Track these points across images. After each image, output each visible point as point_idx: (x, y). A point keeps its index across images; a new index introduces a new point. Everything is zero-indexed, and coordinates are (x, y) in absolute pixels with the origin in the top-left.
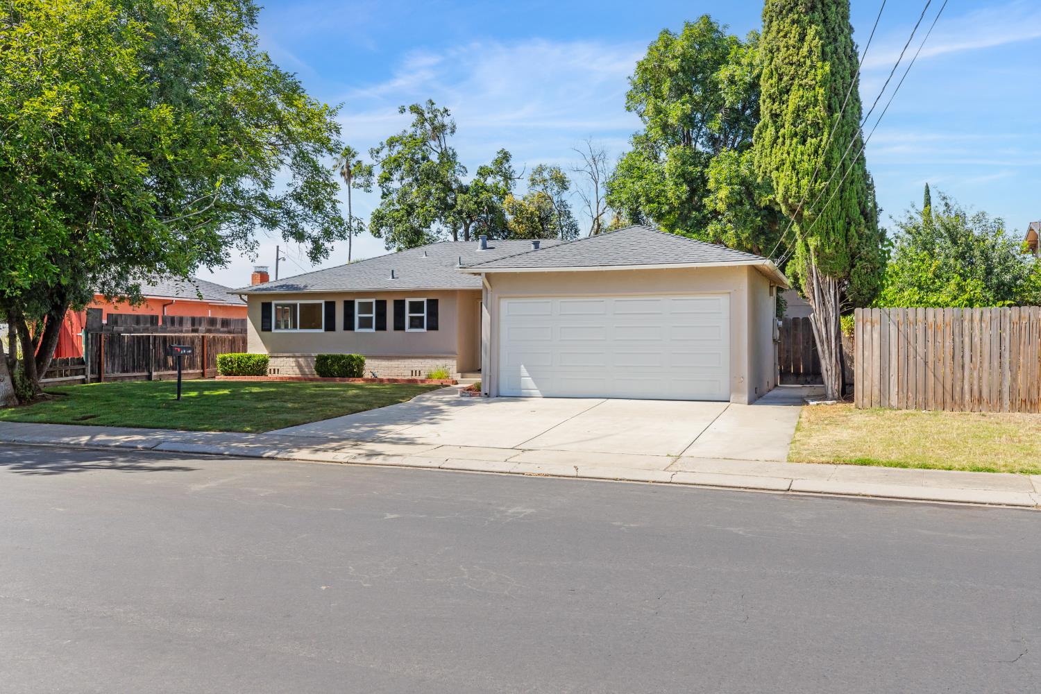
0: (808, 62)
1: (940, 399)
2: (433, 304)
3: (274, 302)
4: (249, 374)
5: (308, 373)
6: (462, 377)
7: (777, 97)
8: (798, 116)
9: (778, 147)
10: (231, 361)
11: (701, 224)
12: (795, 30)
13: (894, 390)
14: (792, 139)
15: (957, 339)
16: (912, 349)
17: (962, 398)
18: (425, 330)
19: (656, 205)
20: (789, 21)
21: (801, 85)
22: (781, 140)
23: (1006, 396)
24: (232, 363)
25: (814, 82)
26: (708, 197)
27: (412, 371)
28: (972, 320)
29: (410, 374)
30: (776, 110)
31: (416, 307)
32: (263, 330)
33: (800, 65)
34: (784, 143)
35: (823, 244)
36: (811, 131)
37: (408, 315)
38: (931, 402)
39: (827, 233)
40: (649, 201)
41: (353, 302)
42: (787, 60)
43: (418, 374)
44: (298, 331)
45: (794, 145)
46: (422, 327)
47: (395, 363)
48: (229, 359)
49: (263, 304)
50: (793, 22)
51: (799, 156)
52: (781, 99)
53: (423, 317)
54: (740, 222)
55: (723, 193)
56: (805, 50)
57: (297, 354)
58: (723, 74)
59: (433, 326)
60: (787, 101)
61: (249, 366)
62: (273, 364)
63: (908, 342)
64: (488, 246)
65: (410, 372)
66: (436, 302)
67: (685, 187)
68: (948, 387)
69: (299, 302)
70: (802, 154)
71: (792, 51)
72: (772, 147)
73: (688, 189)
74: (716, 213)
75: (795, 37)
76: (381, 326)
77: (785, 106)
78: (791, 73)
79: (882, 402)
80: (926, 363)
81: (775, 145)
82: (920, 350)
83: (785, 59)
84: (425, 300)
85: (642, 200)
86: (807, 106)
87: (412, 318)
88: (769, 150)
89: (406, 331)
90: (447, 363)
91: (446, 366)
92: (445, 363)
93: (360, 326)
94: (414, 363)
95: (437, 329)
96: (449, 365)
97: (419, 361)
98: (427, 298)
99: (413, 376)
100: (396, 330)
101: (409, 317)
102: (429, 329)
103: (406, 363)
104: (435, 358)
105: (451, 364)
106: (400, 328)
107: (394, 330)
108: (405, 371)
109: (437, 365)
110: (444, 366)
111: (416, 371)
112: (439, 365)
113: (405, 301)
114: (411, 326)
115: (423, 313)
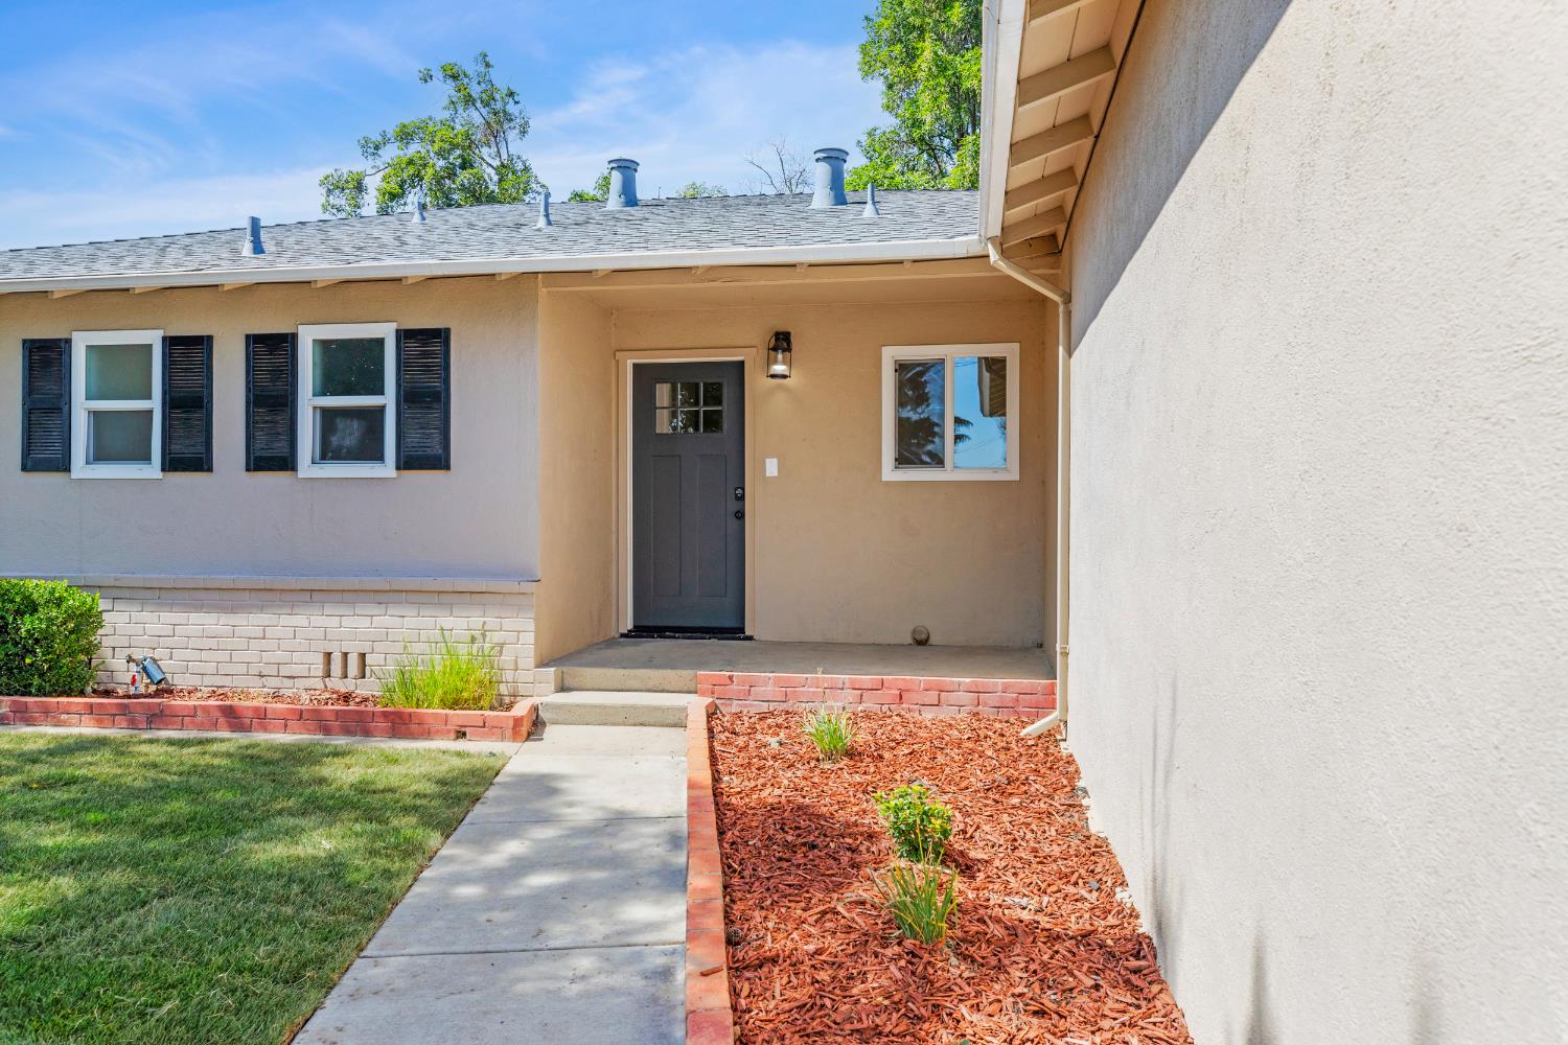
2: (425, 352)
6: (562, 688)
18: (387, 469)
27: (329, 658)
29: (319, 670)
31: (348, 365)
37: (309, 402)
43: (353, 669)
46: (377, 456)
47: (249, 623)
53: (381, 410)
59: (426, 449)
65: (320, 659)
66: (438, 339)
76: (188, 448)
84: (386, 331)
87: (329, 417)
89: (301, 474)
90: (491, 622)
91: (484, 636)
92: (482, 623)
93: (101, 453)
94: (335, 621)
95: (441, 462)
96: (501, 630)
97: (359, 613)
98: (398, 325)
99: (329, 676)
100: (255, 470)
101: (318, 411)
102: (406, 462)
103: (299, 620)
104: (435, 598)
105: (508, 623)
106: (271, 458)
107: (248, 470)
108: (296, 657)
109: (442, 629)
110: (477, 634)
111: (345, 655)
112: (451, 630)
113: (294, 336)
114: (326, 453)
115: (381, 392)
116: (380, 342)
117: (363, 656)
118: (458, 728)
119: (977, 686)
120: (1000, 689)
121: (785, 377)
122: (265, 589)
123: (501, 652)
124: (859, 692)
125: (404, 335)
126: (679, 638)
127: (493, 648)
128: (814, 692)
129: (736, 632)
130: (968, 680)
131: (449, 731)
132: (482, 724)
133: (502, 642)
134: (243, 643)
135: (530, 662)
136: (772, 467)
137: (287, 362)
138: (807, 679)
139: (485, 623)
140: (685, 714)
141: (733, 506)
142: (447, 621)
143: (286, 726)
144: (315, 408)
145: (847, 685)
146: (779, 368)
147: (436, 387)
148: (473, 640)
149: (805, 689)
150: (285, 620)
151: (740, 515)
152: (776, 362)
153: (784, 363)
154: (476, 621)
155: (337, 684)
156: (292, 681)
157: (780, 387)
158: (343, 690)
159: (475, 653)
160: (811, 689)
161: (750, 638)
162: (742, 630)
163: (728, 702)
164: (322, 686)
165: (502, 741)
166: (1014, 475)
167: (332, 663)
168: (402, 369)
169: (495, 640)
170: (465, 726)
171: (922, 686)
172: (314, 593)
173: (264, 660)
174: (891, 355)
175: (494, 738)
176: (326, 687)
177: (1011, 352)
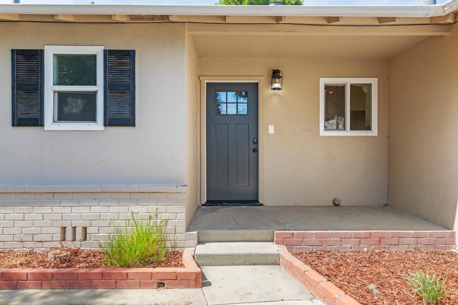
2: (121, 62)
6: (199, 242)
18: (98, 126)
29: (58, 237)
37: (51, 88)
43: (79, 236)
46: (93, 118)
47: (15, 212)
53: (95, 94)
59: (121, 115)
65: (59, 230)
84: (98, 51)
87: (62, 98)
89: (46, 128)
90: (161, 208)
91: (157, 216)
92: (156, 209)
94: (68, 210)
95: (130, 122)
96: (166, 212)
97: (83, 205)
98: (105, 47)
99: (64, 240)
100: (18, 125)
101: (56, 94)
102: (109, 122)
103: (47, 210)
104: (128, 196)
105: (170, 209)
106: (29, 119)
107: (13, 125)
108: (44, 230)
109: (132, 213)
110: (153, 215)
111: (74, 228)
112: (138, 213)
113: (42, 51)
114: (62, 117)
115: (95, 84)
116: (94, 57)
117: (85, 229)
118: (160, 281)
119: (417, 235)
120: (428, 236)
121: (279, 89)
122: (24, 193)
123: (167, 224)
124: (359, 239)
125: (108, 53)
126: (229, 206)
127: (161, 222)
128: (336, 240)
129: (255, 202)
130: (412, 232)
131: (154, 283)
132: (175, 278)
133: (167, 219)
134: (11, 224)
135: (184, 228)
136: (271, 129)
137: (38, 66)
138: (332, 233)
139: (157, 209)
140: (278, 258)
141: (253, 147)
142: (135, 208)
143: (42, 284)
144: (54, 92)
145: (352, 236)
146: (277, 85)
147: (126, 82)
148: (150, 218)
149: (331, 239)
150: (37, 210)
151: (256, 151)
152: (275, 82)
153: (279, 83)
154: (152, 208)
155: (69, 244)
156: (42, 243)
157: (275, 94)
158: (73, 248)
159: (151, 225)
160: (334, 239)
161: (262, 205)
162: (257, 201)
163: (291, 247)
164: (60, 246)
165: (188, 288)
166: (375, 134)
167: (66, 233)
168: (108, 71)
169: (163, 218)
170: (164, 280)
171: (390, 235)
172: (55, 194)
173: (23, 233)
174: (323, 82)
175: (183, 286)
176: (63, 246)
177: (374, 82)
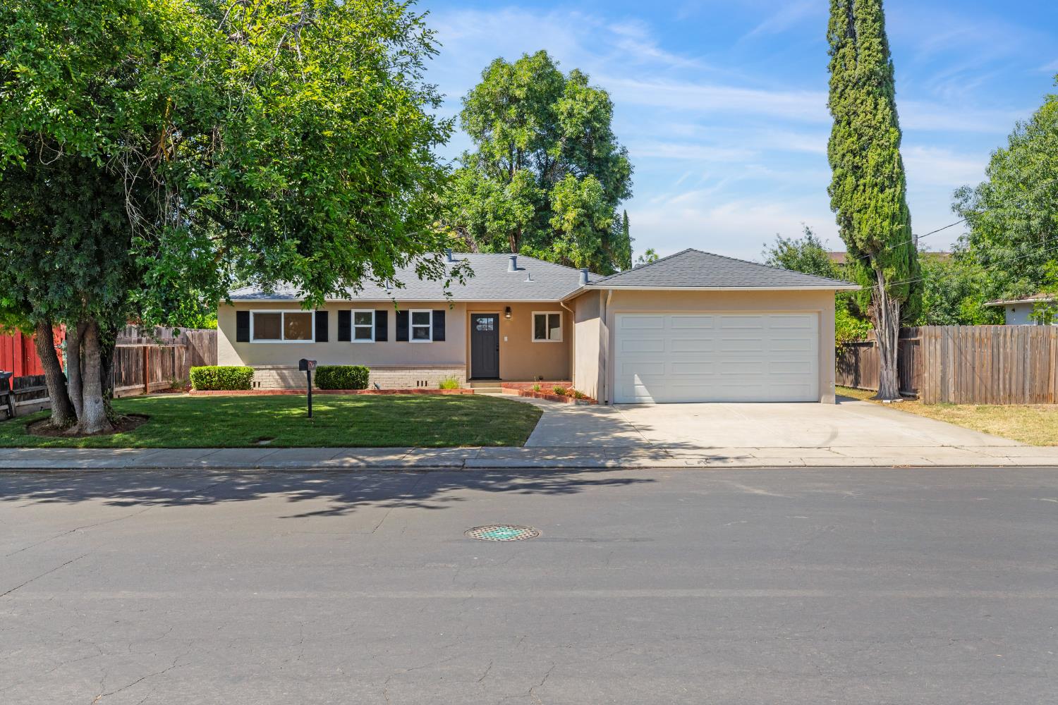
0: (883, 127)
1: (983, 396)
2: (440, 316)
3: (252, 312)
4: (232, 388)
5: (294, 385)
7: (857, 152)
8: (878, 170)
9: (859, 193)
10: (209, 374)
11: (546, 242)
12: (870, 100)
13: (952, 390)
14: (873, 189)
15: (995, 350)
16: (964, 358)
17: (999, 395)
18: (430, 341)
19: (504, 222)
20: (865, 91)
21: (878, 145)
22: (861, 188)
23: (1027, 393)
24: (211, 376)
25: (888, 144)
26: (553, 217)
27: (418, 382)
28: (1005, 336)
29: (416, 385)
30: (857, 163)
31: (421, 318)
32: (239, 340)
33: (877, 129)
34: (864, 191)
35: (897, 274)
36: (887, 183)
37: (411, 326)
38: (977, 398)
39: (901, 266)
40: (496, 218)
41: (349, 312)
42: (866, 124)
43: (424, 384)
44: (283, 341)
45: (875, 193)
46: (428, 338)
47: (398, 374)
48: (207, 372)
49: (238, 313)
50: (869, 93)
51: (880, 203)
52: (861, 154)
53: (428, 328)
54: (585, 242)
55: (571, 215)
56: (879, 116)
57: (281, 366)
58: (563, 106)
59: (440, 337)
60: (866, 157)
61: (233, 380)
62: (257, 376)
63: (961, 353)
64: (453, 258)
65: (415, 383)
66: (442, 313)
67: (532, 207)
68: (989, 387)
69: (283, 311)
70: (883, 201)
71: (869, 116)
72: (853, 193)
73: (534, 208)
74: (560, 233)
75: (871, 105)
76: (382, 336)
77: (865, 160)
78: (870, 134)
79: (943, 399)
80: (973, 368)
81: (856, 192)
82: (969, 358)
83: (864, 122)
85: (490, 216)
86: (884, 162)
87: (415, 329)
88: (850, 195)
89: (410, 342)
92: (453, 373)
93: (357, 337)
94: (419, 374)
95: (443, 339)
96: (457, 375)
97: (425, 372)
98: (433, 309)
99: (419, 386)
100: (398, 341)
102: (435, 340)
103: (411, 374)
104: (443, 369)
105: (459, 373)
106: (402, 338)
108: (411, 381)
109: (445, 375)
110: (452, 376)
111: (422, 381)
112: (447, 375)
113: (408, 312)
114: (415, 337)
115: (429, 324)
116: (429, 313)
121: (510, 318)
125: (434, 312)
127: (457, 379)
133: (459, 378)
135: (465, 382)
136: (506, 339)
137: (406, 317)
139: (455, 373)
141: (496, 348)
142: (446, 373)
144: (413, 327)
151: (498, 350)
152: (507, 315)
153: (509, 315)
155: (421, 388)
157: (508, 321)
161: (501, 379)
162: (498, 378)
166: (562, 341)
168: (434, 319)
169: (457, 377)
174: (534, 313)
176: (418, 389)
177: (560, 313)
